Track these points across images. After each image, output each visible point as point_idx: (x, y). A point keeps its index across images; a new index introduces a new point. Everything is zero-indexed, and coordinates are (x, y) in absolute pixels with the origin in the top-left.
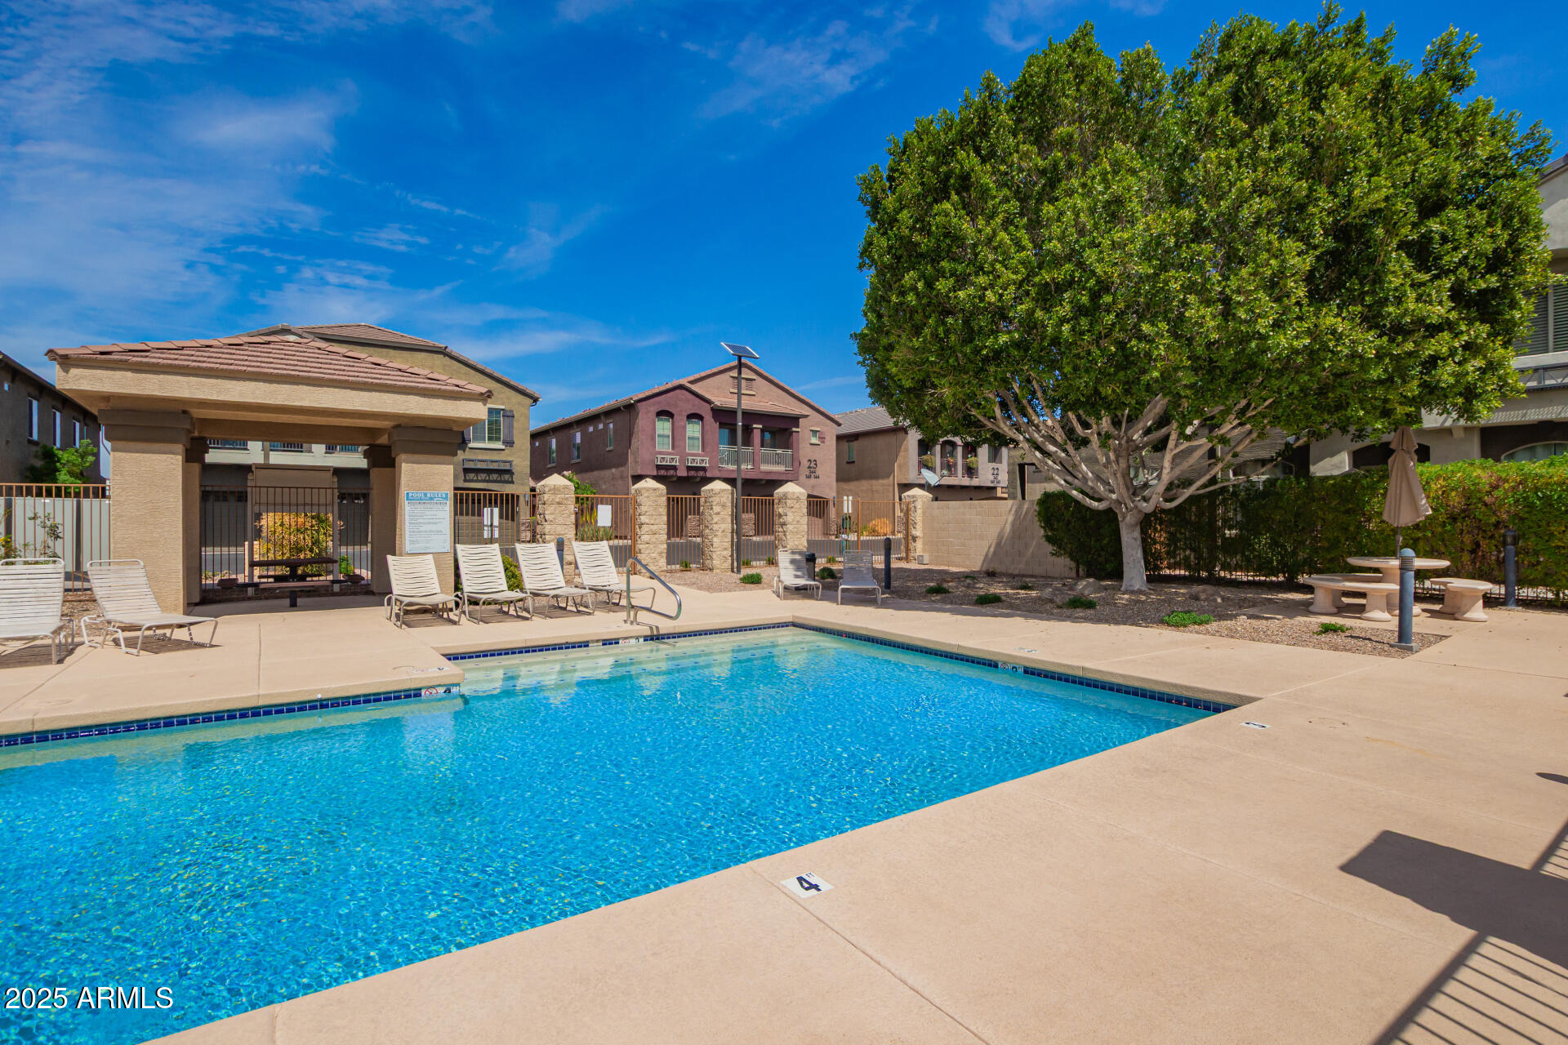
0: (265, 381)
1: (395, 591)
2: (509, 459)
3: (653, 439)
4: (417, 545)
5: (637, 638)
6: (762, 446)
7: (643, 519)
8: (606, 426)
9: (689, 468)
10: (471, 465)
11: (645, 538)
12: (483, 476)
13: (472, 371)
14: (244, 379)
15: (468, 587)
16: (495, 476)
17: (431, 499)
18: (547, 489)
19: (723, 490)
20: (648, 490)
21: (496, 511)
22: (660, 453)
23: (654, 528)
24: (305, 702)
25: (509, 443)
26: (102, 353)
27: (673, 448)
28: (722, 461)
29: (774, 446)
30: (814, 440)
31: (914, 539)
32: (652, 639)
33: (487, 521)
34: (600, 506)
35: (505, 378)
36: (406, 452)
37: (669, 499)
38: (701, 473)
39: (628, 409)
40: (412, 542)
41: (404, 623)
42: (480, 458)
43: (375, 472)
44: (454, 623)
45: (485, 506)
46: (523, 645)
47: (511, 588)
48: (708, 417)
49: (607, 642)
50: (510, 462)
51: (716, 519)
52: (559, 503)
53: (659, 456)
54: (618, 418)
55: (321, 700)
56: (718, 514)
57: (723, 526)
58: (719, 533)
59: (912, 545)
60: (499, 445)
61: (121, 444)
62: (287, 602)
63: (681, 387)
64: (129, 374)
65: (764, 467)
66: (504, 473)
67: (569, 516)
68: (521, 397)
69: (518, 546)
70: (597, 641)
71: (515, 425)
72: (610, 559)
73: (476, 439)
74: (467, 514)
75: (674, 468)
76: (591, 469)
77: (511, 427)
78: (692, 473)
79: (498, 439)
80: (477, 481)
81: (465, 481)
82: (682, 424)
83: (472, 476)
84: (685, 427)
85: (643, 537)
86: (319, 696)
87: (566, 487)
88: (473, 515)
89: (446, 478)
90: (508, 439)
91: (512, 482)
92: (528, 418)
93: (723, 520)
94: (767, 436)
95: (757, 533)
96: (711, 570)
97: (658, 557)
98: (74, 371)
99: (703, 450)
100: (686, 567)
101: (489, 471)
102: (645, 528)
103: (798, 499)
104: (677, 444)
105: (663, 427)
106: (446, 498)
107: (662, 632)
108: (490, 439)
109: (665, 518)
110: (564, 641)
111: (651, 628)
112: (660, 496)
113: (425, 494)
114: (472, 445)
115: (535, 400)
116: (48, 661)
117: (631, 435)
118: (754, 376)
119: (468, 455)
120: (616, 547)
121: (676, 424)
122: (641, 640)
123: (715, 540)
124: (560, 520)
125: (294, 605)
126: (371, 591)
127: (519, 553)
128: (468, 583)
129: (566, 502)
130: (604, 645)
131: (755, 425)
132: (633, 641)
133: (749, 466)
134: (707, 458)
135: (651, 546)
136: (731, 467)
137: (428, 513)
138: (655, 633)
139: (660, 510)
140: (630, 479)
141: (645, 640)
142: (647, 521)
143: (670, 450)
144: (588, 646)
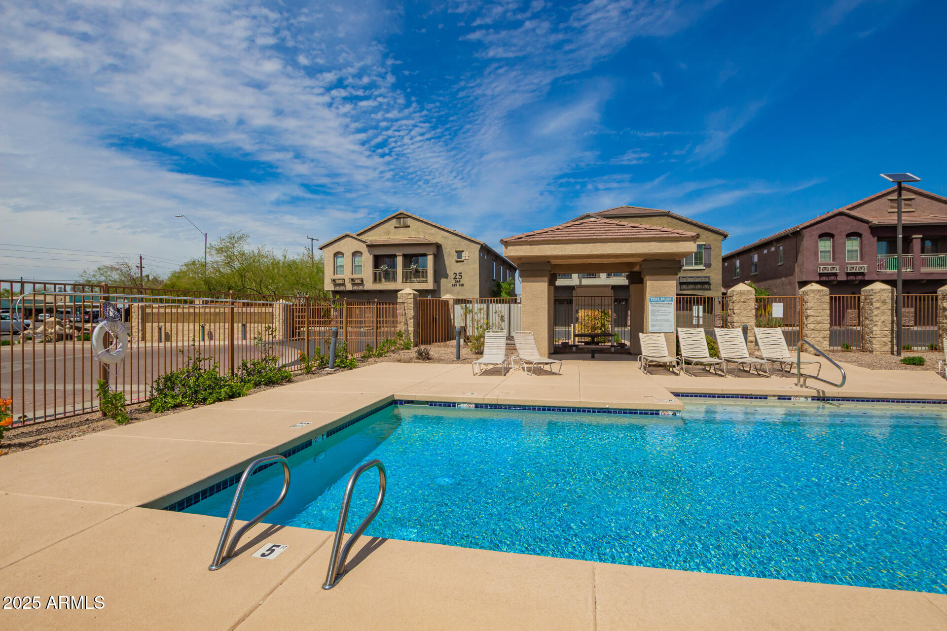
0: (581, 243)
1: (643, 354)
2: (708, 275)
3: (816, 254)
4: (655, 328)
5: (806, 397)
6: (923, 251)
8: (777, 249)
9: (848, 274)
10: (684, 280)
11: (811, 326)
12: (691, 287)
13: (685, 224)
14: (573, 243)
15: (685, 353)
16: (699, 286)
17: (663, 301)
18: (735, 293)
19: (883, 290)
20: (813, 291)
21: (701, 307)
22: (822, 264)
23: (819, 319)
24: (601, 409)
25: (708, 265)
26: (519, 238)
27: (834, 260)
28: (881, 266)
29: (935, 250)
32: (818, 400)
33: (695, 314)
34: (774, 304)
35: (705, 225)
36: (649, 274)
37: (831, 298)
38: (860, 278)
39: (797, 234)
40: (653, 326)
41: (648, 372)
42: (689, 276)
43: (632, 287)
44: (677, 374)
45: (694, 305)
46: (721, 392)
47: (712, 355)
48: (867, 234)
49: (780, 398)
50: (709, 277)
51: (876, 312)
52: (744, 302)
53: (821, 267)
54: (787, 242)
55: (608, 409)
56: (878, 308)
57: (883, 318)
58: (879, 323)
60: (702, 267)
61: (525, 279)
62: (590, 355)
63: (841, 214)
64: (528, 247)
65: (924, 270)
66: (705, 284)
67: (751, 311)
68: (715, 236)
69: (716, 330)
70: (774, 396)
71: (712, 253)
72: (783, 340)
73: (687, 264)
74: (683, 310)
75: (835, 275)
76: (765, 279)
77: (709, 256)
78: (852, 278)
79: (701, 263)
80: (688, 290)
81: (681, 290)
82: (841, 241)
83: (684, 287)
84: (845, 243)
85: (809, 326)
86: (607, 406)
87: (749, 291)
88: (687, 310)
89: (672, 289)
90: (708, 263)
91: (710, 290)
92: (720, 248)
93: (883, 313)
94: (928, 244)
95: (916, 325)
96: (871, 352)
97: (822, 340)
98: (509, 248)
99: (862, 259)
100: (847, 348)
101: (695, 283)
102: (811, 319)
104: (836, 256)
105: (825, 245)
106: (672, 300)
107: (827, 395)
108: (696, 263)
109: (828, 312)
110: (749, 393)
111: (818, 391)
112: (824, 296)
113: (660, 299)
114: (684, 268)
115: (725, 236)
116: (500, 374)
117: (797, 253)
118: (914, 196)
119: (683, 274)
120: (787, 332)
121: (836, 242)
122: (810, 399)
123: (875, 328)
125: (593, 357)
126: (630, 352)
127: (717, 334)
128: (685, 351)
129: (748, 301)
130: (778, 399)
131: (914, 236)
132: (803, 399)
133: (909, 270)
134: (866, 266)
135: (816, 332)
136: (888, 271)
137: (661, 309)
138: (821, 395)
139: (824, 306)
140: (797, 284)
141: (812, 400)
142: (813, 314)
143: (831, 261)
144: (766, 398)
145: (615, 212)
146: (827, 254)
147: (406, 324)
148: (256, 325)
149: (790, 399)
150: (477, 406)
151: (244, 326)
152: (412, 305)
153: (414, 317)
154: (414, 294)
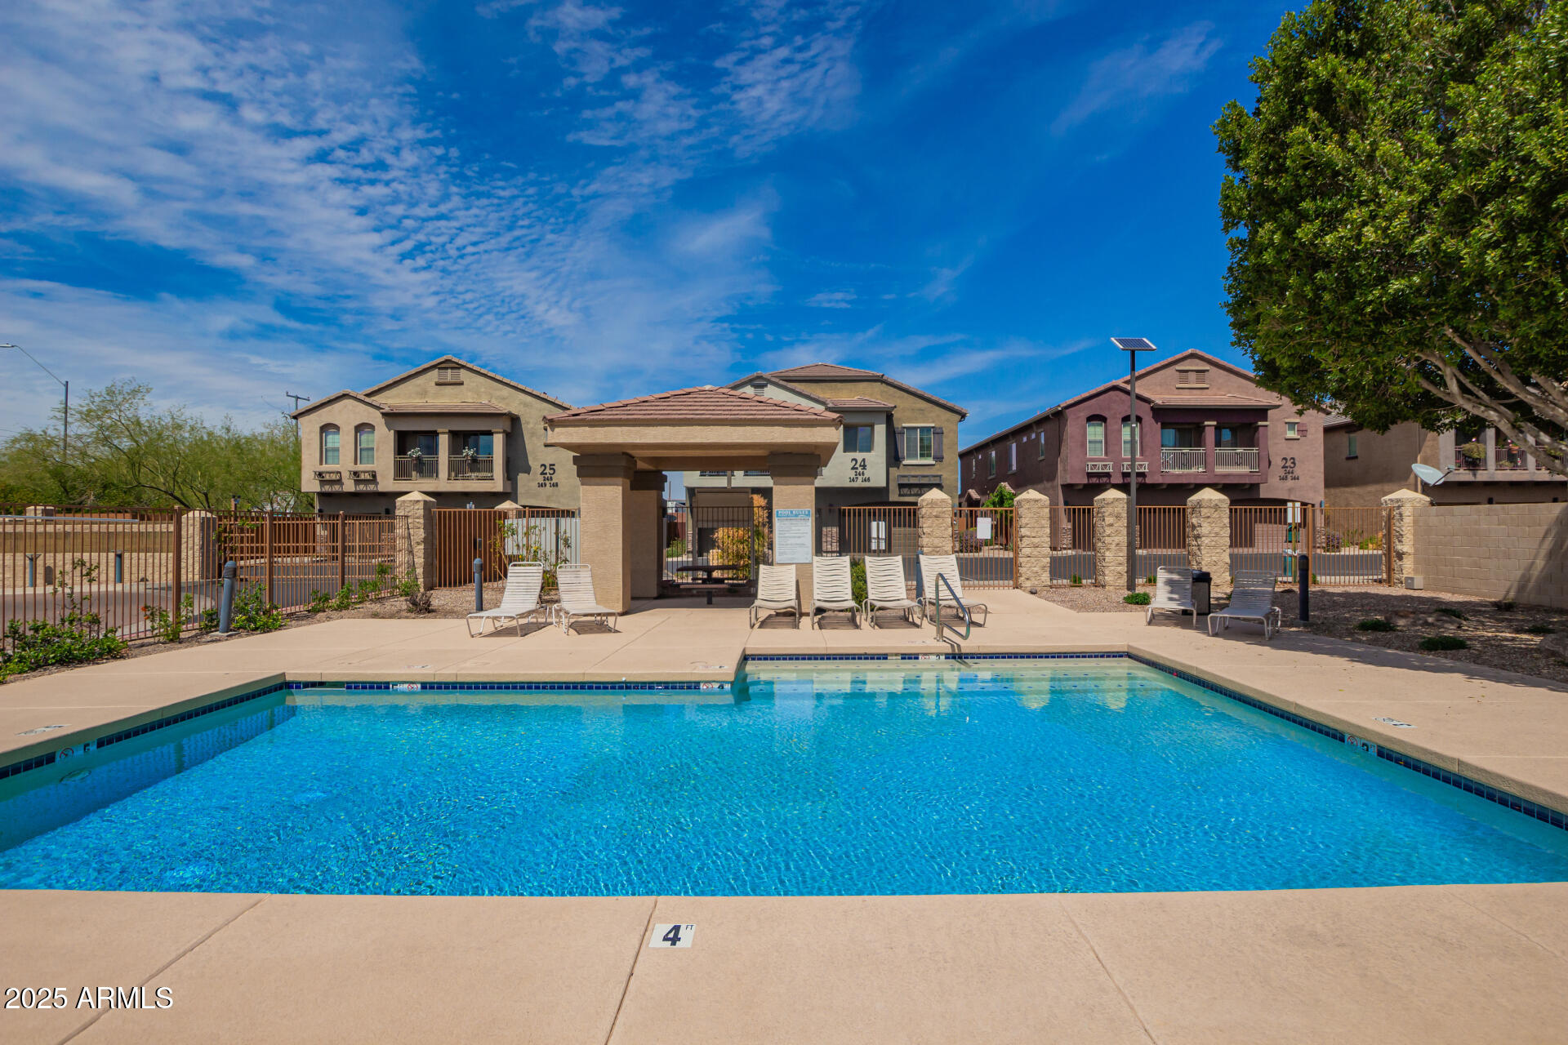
2: (939, 473)
3: (1083, 445)
4: (785, 556)
5: (938, 655)
6: (1218, 444)
7: (1024, 531)
8: (1039, 435)
9: (1125, 475)
10: (905, 481)
11: (1026, 551)
12: (916, 491)
13: (906, 395)
15: (818, 594)
17: (796, 516)
18: (925, 503)
20: (1028, 501)
21: (882, 524)
22: (1092, 460)
23: (1036, 540)
25: (939, 458)
27: (1106, 454)
28: (1166, 464)
29: (1234, 444)
30: (1291, 434)
31: (1400, 556)
32: (954, 658)
33: (874, 533)
34: (979, 519)
35: (935, 398)
36: (776, 476)
38: (1139, 480)
39: (1056, 418)
40: (781, 554)
42: (913, 473)
45: (873, 520)
48: (1148, 418)
50: (940, 476)
51: (1109, 531)
52: (936, 516)
53: (1091, 464)
54: (1048, 426)
55: (626, 683)
56: (1111, 525)
57: (1117, 539)
58: (1113, 547)
59: (1396, 564)
60: (930, 461)
62: (705, 600)
63: (1115, 388)
64: (587, 429)
65: (1219, 470)
67: (946, 529)
68: (949, 414)
70: (897, 654)
71: (945, 440)
73: (910, 456)
74: (905, 526)
75: (1109, 475)
77: (940, 443)
78: (1129, 480)
79: (929, 455)
80: (910, 495)
81: (900, 495)
82: (1116, 427)
83: (906, 491)
84: (1120, 431)
85: (1024, 550)
89: (808, 497)
90: (938, 455)
92: (956, 432)
93: (1117, 533)
94: (1224, 433)
96: (1104, 586)
97: (1041, 572)
98: (558, 430)
99: (1142, 453)
100: (1077, 582)
101: (921, 486)
102: (1026, 541)
103: (1216, 507)
104: (1110, 449)
105: (1095, 432)
106: (808, 515)
107: (965, 651)
108: (922, 455)
110: (862, 651)
112: (1042, 507)
113: (792, 512)
114: (906, 462)
115: (963, 416)
117: (1060, 441)
118: (1207, 367)
119: (902, 471)
121: (1109, 428)
123: (1108, 554)
124: (938, 533)
125: (709, 603)
129: (943, 515)
130: (902, 658)
131: (1206, 423)
132: (933, 658)
133: (1201, 470)
134: (1147, 463)
135: (1033, 560)
136: (1177, 471)
137: (793, 528)
138: (957, 651)
139: (1043, 522)
140: (1060, 488)
141: (946, 658)
142: (1028, 533)
143: (1103, 456)
144: (886, 658)
145: (803, 373)
146: (1098, 445)
147: (411, 552)
148: (142, 555)
149: (917, 658)
150: (424, 686)
151: (120, 557)
152: (422, 521)
153: (425, 541)
154: (425, 502)
